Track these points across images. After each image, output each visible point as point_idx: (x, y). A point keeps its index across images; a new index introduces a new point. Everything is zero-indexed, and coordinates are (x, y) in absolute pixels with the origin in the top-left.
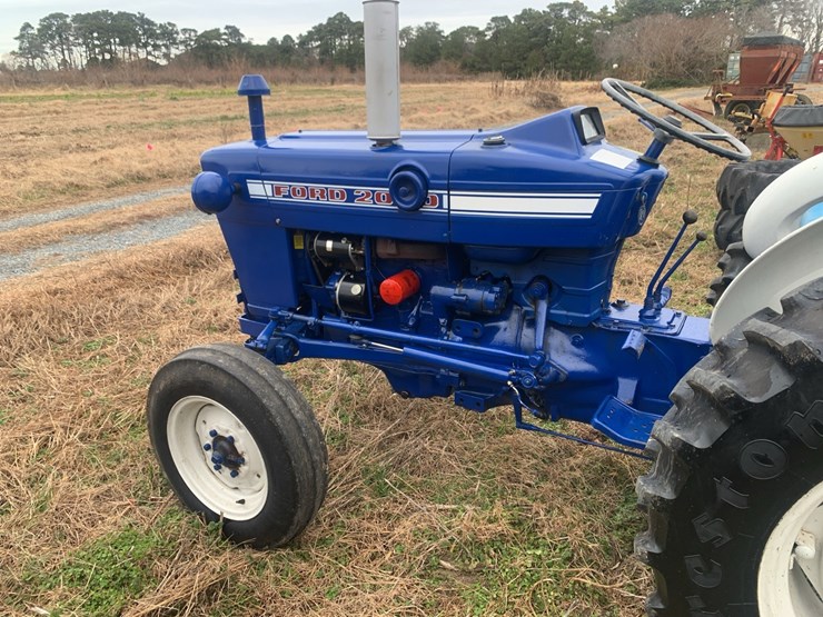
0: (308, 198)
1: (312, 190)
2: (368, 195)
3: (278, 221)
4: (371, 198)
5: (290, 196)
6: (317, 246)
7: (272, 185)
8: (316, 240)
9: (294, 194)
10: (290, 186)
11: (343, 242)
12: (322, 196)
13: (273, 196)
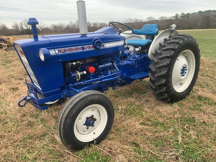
0: (71, 51)
1: (72, 49)
2: (88, 47)
3: (60, 60)
4: (89, 48)
5: (64, 52)
6: (71, 65)
7: (58, 50)
8: (69, 63)
9: (66, 51)
10: (65, 49)
11: (78, 62)
12: (75, 50)
13: (59, 53)
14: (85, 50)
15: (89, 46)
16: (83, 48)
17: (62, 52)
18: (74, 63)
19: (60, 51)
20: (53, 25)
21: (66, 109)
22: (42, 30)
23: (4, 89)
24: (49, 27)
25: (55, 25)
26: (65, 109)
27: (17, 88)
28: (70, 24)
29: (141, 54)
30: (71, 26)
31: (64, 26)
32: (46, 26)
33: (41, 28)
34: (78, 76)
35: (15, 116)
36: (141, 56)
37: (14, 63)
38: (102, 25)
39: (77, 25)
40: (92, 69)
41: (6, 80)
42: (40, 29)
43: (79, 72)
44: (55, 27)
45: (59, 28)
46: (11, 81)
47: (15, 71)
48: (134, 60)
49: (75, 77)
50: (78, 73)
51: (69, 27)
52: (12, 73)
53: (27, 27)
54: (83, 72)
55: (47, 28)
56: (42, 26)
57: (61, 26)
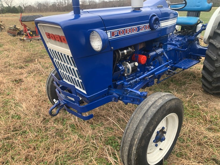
0: (125, 34)
1: (126, 30)
3: (112, 48)
4: (144, 28)
5: (118, 35)
6: (122, 54)
7: (111, 32)
8: (120, 52)
9: (120, 34)
10: (118, 30)
11: (130, 49)
12: (130, 32)
13: (111, 37)
14: (141, 31)
15: (145, 26)
16: (139, 29)
17: (116, 36)
18: (125, 51)
19: (113, 34)
20: (38, 2)
21: (138, 124)
22: (25, 7)
23: (5, 82)
24: (33, 5)
25: (40, 2)
26: (137, 126)
27: (20, 80)
28: (56, 1)
29: (184, 36)
30: (57, 4)
31: (50, 3)
32: (29, 4)
33: (24, 5)
34: (129, 69)
35: (34, 121)
36: (184, 39)
37: (7, 47)
38: (91, 3)
39: (64, 3)
40: (143, 58)
41: (3, 69)
42: (23, 7)
43: (129, 63)
44: (40, 5)
45: (44, 5)
46: (9, 70)
47: (10, 56)
48: (178, 43)
49: (124, 71)
50: (127, 65)
51: (55, 5)
52: (7, 60)
53: (7, 4)
54: (134, 63)
55: (30, 5)
56: (24, 3)
57: (46, 3)
